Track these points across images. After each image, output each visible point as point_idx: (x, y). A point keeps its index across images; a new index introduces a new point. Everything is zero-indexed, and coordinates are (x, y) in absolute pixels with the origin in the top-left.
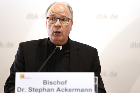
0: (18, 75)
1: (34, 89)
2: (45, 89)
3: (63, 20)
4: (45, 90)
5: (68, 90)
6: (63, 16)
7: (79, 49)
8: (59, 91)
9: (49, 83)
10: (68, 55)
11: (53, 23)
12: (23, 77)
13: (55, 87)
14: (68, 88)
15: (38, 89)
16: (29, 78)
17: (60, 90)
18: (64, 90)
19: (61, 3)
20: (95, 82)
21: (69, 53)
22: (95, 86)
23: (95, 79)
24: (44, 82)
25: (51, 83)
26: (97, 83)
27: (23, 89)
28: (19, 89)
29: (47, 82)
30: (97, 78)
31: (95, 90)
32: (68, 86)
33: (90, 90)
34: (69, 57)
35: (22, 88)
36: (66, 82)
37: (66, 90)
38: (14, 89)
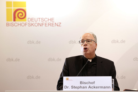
0: (65, 78)
1: (74, 87)
3: (89, 41)
4: (81, 87)
6: (88, 39)
7: (102, 62)
8: (90, 88)
10: (95, 66)
11: (83, 44)
12: (68, 79)
13: (88, 86)
14: (95, 86)
15: (77, 87)
16: (72, 80)
19: (88, 33)
20: (112, 82)
21: (96, 64)
22: (112, 84)
23: (112, 80)
25: (85, 83)
26: (113, 83)
27: (68, 87)
28: (66, 87)
30: (113, 79)
31: (113, 87)
32: (95, 85)
33: (109, 87)
34: (96, 67)
36: (94, 82)
37: (94, 87)
38: (62, 87)
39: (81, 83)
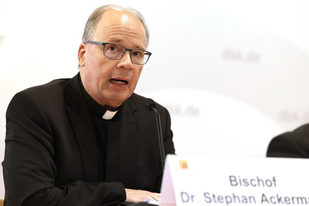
1: (214, 196)
2: (238, 197)
3: (135, 54)
4: (237, 199)
5: (283, 199)
8: (265, 203)
9: (243, 183)
13: (257, 192)
15: (224, 196)
17: (266, 200)
18: (276, 200)
24: (231, 181)
25: (246, 183)
27: (192, 197)
29: (238, 180)
35: (190, 195)
36: (274, 180)
37: (279, 200)
39: (233, 180)
